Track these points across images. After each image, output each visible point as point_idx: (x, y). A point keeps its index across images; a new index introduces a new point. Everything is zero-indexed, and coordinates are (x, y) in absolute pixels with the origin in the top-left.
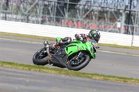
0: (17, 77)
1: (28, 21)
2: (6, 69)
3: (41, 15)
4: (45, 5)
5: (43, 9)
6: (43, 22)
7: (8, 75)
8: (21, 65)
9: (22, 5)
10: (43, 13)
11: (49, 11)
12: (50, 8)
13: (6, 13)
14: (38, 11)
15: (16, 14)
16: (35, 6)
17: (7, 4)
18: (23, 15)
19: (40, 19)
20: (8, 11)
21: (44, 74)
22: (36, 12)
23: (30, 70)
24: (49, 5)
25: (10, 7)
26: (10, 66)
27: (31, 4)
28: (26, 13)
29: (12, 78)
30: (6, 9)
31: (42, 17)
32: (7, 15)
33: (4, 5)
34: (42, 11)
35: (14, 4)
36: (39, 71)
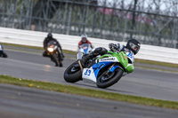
1: (160, 44)
3: (176, 36)
9: (152, 24)
13: (132, 33)
14: (173, 31)
19: (175, 42)
20: (134, 31)
22: (170, 33)
27: (164, 23)
28: (157, 33)
30: (132, 28)
32: (134, 36)
35: (143, 22)
36: (173, 108)
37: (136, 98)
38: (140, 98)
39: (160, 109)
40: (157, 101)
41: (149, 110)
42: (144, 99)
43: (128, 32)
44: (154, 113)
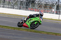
6: (20, 9)
9: (11, 1)
10: (20, 5)
15: (8, 5)
16: (17, 2)
20: (5, 4)
22: (17, 4)
24: (23, 1)
28: (13, 5)
33: (3, 1)
35: (8, 1)
36: (19, 30)
37: (6, 26)
38: (7, 27)
39: (14, 30)
40: (13, 28)
41: (10, 31)
42: (8, 27)
43: (3, 4)
44: (12, 32)
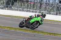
0: (45, 38)
1: (50, 14)
2: (40, 34)
3: (56, 11)
4: (58, 7)
5: (57, 9)
6: (56, 14)
7: (40, 37)
8: (47, 33)
10: (57, 10)
11: (59, 9)
12: (59, 8)
13: (40, 10)
14: (54, 9)
15: (45, 10)
16: (53, 7)
17: (41, 6)
18: (48, 11)
19: (55, 13)
20: (41, 9)
21: (56, 36)
23: (50, 35)
24: (59, 7)
25: (42, 8)
26: (42, 33)
27: (51, 6)
29: (42, 38)
31: (56, 12)
32: (41, 11)
33: (39, 7)
34: (56, 9)
35: (44, 6)
